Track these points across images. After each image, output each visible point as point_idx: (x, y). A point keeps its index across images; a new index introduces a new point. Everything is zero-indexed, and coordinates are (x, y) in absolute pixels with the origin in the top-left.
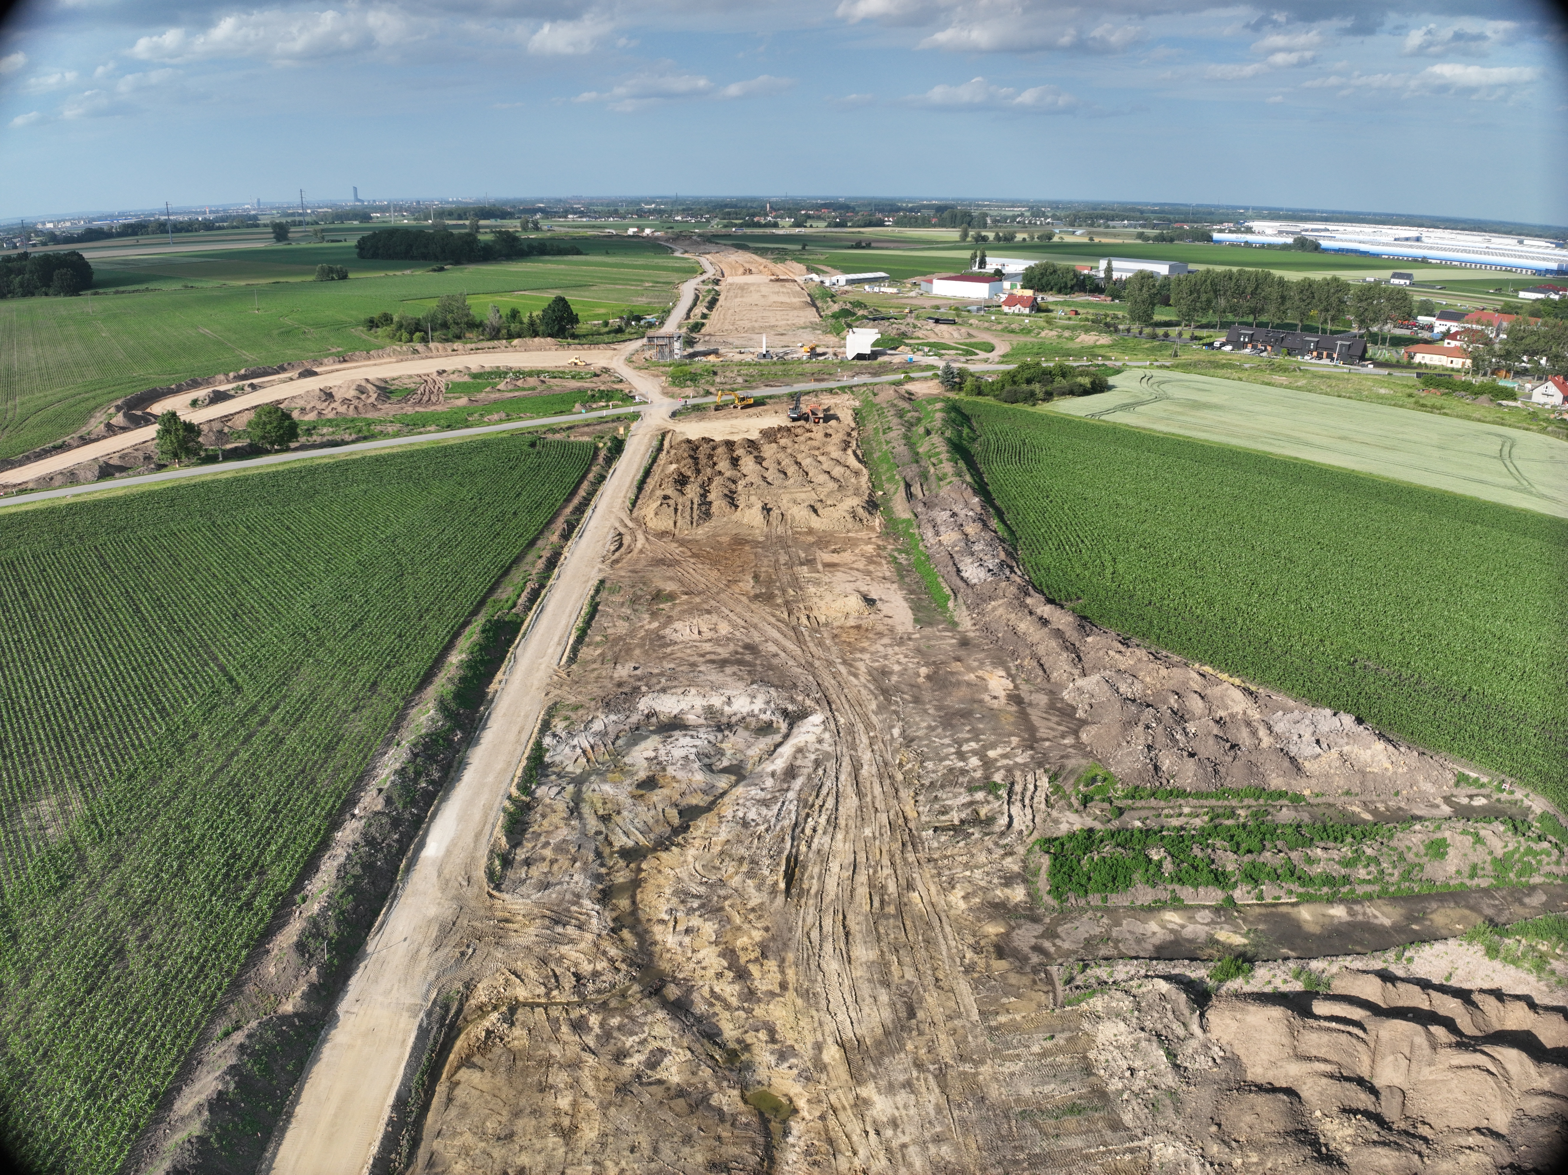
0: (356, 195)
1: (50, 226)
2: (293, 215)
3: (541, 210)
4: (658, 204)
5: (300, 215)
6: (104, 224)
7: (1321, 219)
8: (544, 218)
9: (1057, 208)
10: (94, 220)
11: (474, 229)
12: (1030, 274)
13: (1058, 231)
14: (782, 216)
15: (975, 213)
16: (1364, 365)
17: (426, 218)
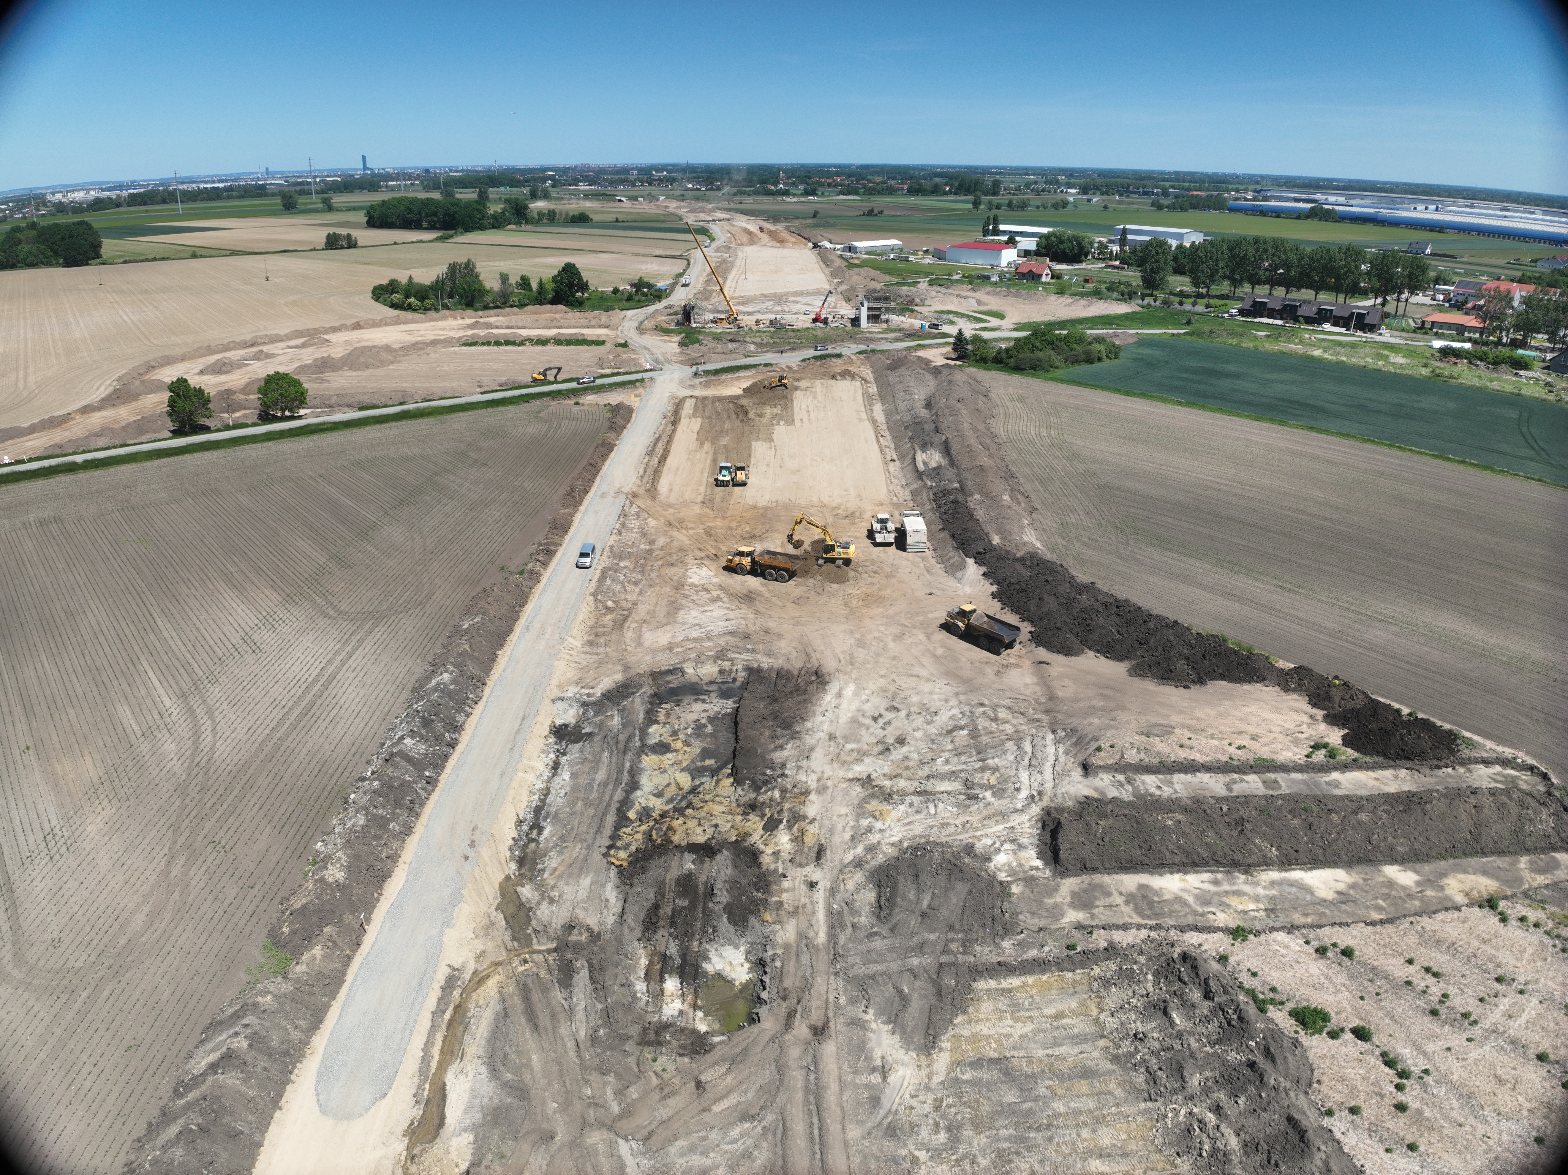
0: (364, 163)
1: (59, 196)
2: (302, 183)
3: (550, 178)
4: (669, 172)
5: (309, 183)
6: (113, 194)
7: (1338, 188)
8: (553, 186)
9: (1071, 175)
10: (103, 190)
11: (483, 197)
12: (1044, 241)
13: (1072, 199)
14: (794, 184)
15: (989, 180)
16: (1380, 334)
17: (436, 186)
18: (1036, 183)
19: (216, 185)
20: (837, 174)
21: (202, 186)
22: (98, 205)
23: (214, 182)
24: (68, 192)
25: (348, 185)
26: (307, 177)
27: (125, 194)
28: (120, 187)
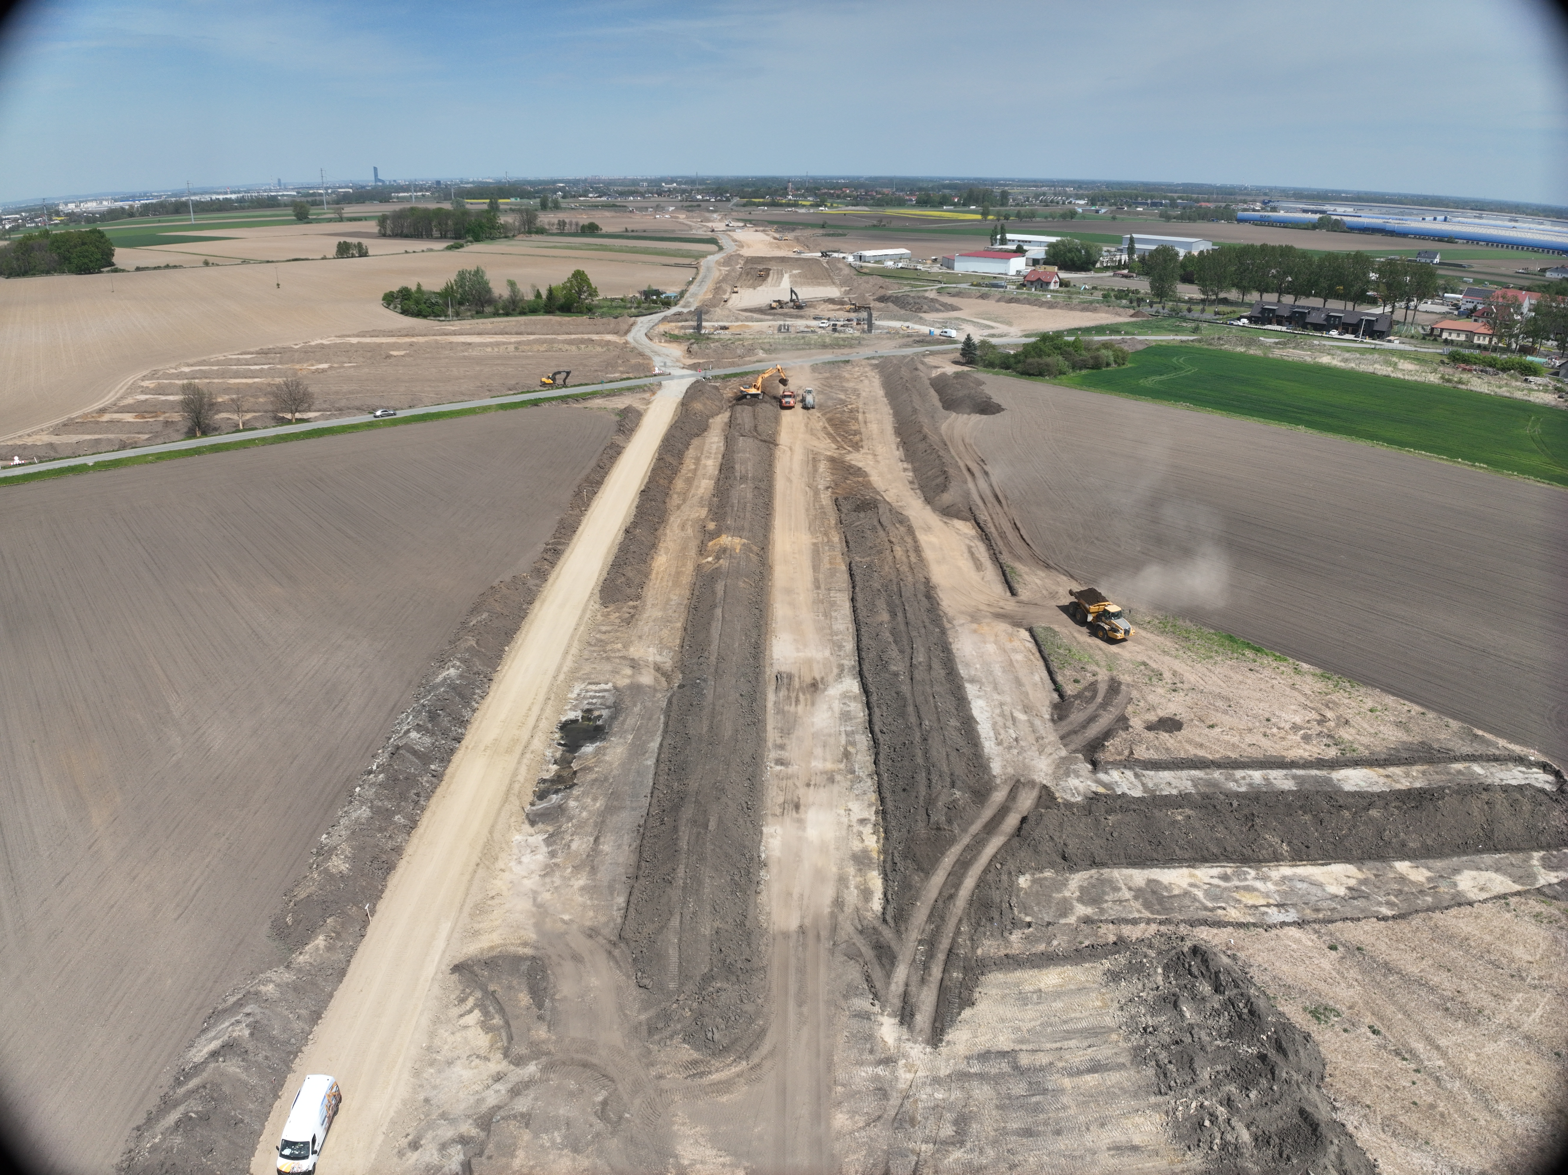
0: (376, 175)
1: (71, 206)
2: (313, 195)
3: (560, 189)
4: (679, 183)
5: (321, 195)
6: (126, 205)
7: (1346, 199)
8: (564, 197)
9: (1080, 187)
10: (116, 201)
11: (494, 208)
12: (1052, 251)
13: (1080, 210)
14: (803, 195)
15: (997, 190)
16: (1390, 341)
17: (447, 197)
18: (1044, 194)
19: (228, 196)
20: (847, 186)
21: (214, 197)
22: (113, 215)
23: (226, 193)
24: (81, 202)
25: (361, 196)
26: (318, 188)
27: (137, 204)
28: (133, 198)
